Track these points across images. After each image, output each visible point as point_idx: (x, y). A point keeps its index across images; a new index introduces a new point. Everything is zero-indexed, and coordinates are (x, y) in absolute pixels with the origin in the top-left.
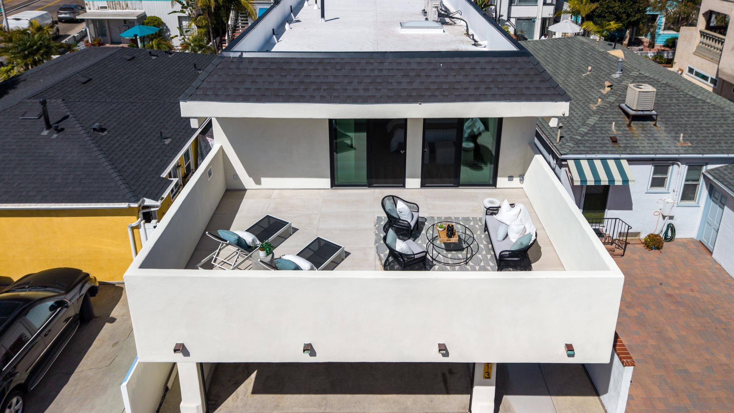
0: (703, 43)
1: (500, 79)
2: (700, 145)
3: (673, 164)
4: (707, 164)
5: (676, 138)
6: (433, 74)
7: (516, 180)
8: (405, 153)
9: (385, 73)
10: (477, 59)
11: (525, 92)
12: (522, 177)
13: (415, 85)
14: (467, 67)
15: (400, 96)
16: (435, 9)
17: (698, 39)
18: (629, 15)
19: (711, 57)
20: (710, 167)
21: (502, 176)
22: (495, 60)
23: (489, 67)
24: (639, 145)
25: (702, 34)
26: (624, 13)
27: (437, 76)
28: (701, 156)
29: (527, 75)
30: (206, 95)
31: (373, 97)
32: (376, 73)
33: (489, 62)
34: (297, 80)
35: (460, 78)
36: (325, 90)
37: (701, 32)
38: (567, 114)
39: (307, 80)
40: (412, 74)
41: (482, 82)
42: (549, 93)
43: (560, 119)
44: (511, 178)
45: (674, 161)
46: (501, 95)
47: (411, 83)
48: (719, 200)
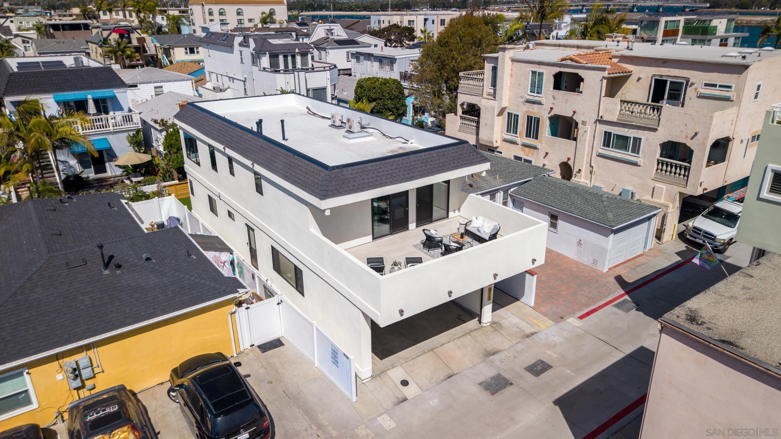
0: (463, 124)
1: (461, 157)
2: (506, 179)
3: (497, 192)
4: (510, 189)
5: (495, 178)
6: (433, 159)
7: (457, 211)
8: (408, 209)
9: (413, 163)
10: (448, 148)
11: (473, 161)
12: (459, 209)
13: (429, 167)
14: (446, 153)
15: (424, 174)
16: (358, 124)
17: (459, 121)
18: (398, 109)
19: (470, 131)
20: (512, 190)
21: (451, 211)
22: (455, 147)
23: (454, 151)
24: (482, 185)
25: (462, 118)
26: (395, 108)
27: (436, 160)
28: (508, 185)
29: (470, 152)
30: (339, 192)
31: (413, 176)
32: (409, 164)
33: (453, 149)
34: (374, 176)
35: (445, 159)
36: (390, 178)
37: (460, 116)
38: (489, 169)
39: (380, 175)
40: (425, 161)
41: (455, 159)
42: (481, 159)
43: (487, 171)
44: (454, 211)
45: (498, 190)
46: (465, 164)
47: (426, 166)
48: (519, 205)
